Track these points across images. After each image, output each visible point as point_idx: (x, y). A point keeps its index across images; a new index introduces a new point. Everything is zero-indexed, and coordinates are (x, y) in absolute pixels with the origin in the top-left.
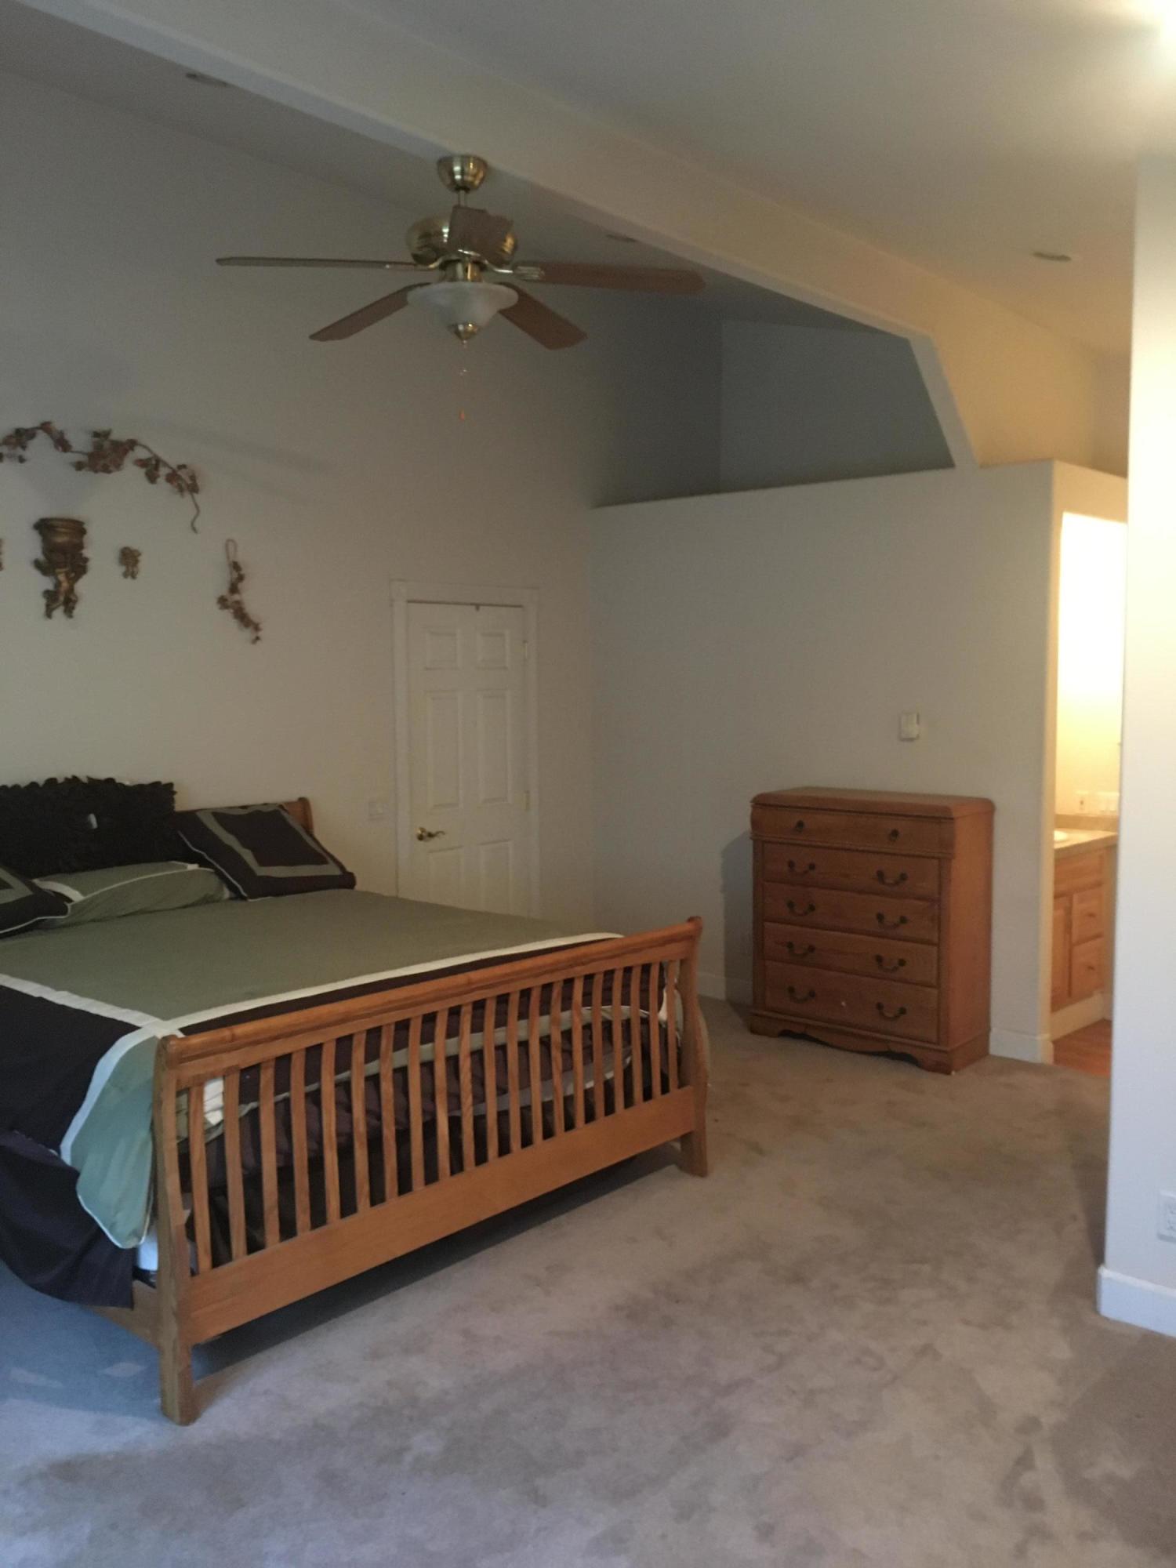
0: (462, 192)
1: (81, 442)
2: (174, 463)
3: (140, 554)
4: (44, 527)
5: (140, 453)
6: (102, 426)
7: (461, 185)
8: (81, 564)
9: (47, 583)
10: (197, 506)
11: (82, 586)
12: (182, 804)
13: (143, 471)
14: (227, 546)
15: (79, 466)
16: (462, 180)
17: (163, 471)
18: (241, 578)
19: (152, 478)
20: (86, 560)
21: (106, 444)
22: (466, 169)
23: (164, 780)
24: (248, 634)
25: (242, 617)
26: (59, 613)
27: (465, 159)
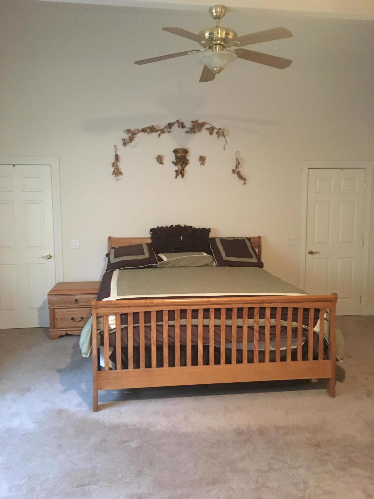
0: (217, 19)
1: (188, 125)
2: (218, 128)
3: (205, 158)
4: (175, 151)
5: (207, 126)
6: (194, 119)
7: (216, 17)
8: (186, 162)
9: (176, 168)
10: (226, 141)
11: (187, 168)
12: (211, 235)
13: (208, 131)
14: (236, 153)
15: (187, 132)
16: (216, 15)
17: (215, 131)
18: (239, 164)
19: (211, 134)
20: (188, 161)
21: (196, 124)
22: (217, 11)
23: (208, 228)
24: (242, 181)
25: (241, 177)
26: (180, 176)
27: (216, 7)
